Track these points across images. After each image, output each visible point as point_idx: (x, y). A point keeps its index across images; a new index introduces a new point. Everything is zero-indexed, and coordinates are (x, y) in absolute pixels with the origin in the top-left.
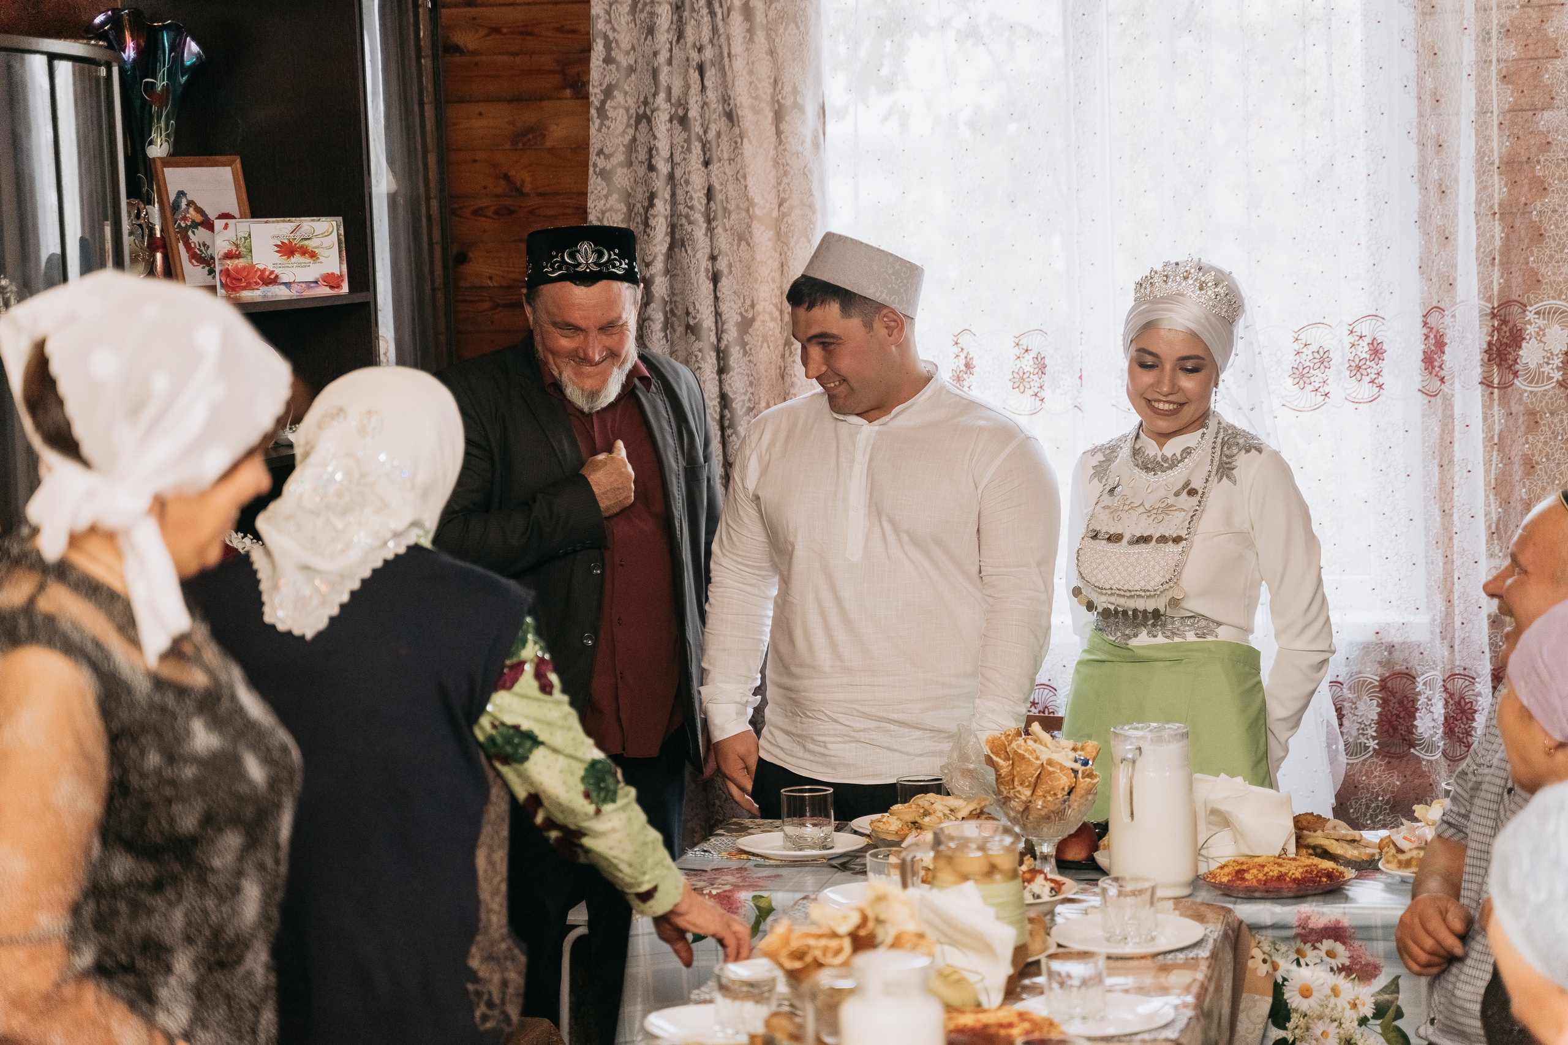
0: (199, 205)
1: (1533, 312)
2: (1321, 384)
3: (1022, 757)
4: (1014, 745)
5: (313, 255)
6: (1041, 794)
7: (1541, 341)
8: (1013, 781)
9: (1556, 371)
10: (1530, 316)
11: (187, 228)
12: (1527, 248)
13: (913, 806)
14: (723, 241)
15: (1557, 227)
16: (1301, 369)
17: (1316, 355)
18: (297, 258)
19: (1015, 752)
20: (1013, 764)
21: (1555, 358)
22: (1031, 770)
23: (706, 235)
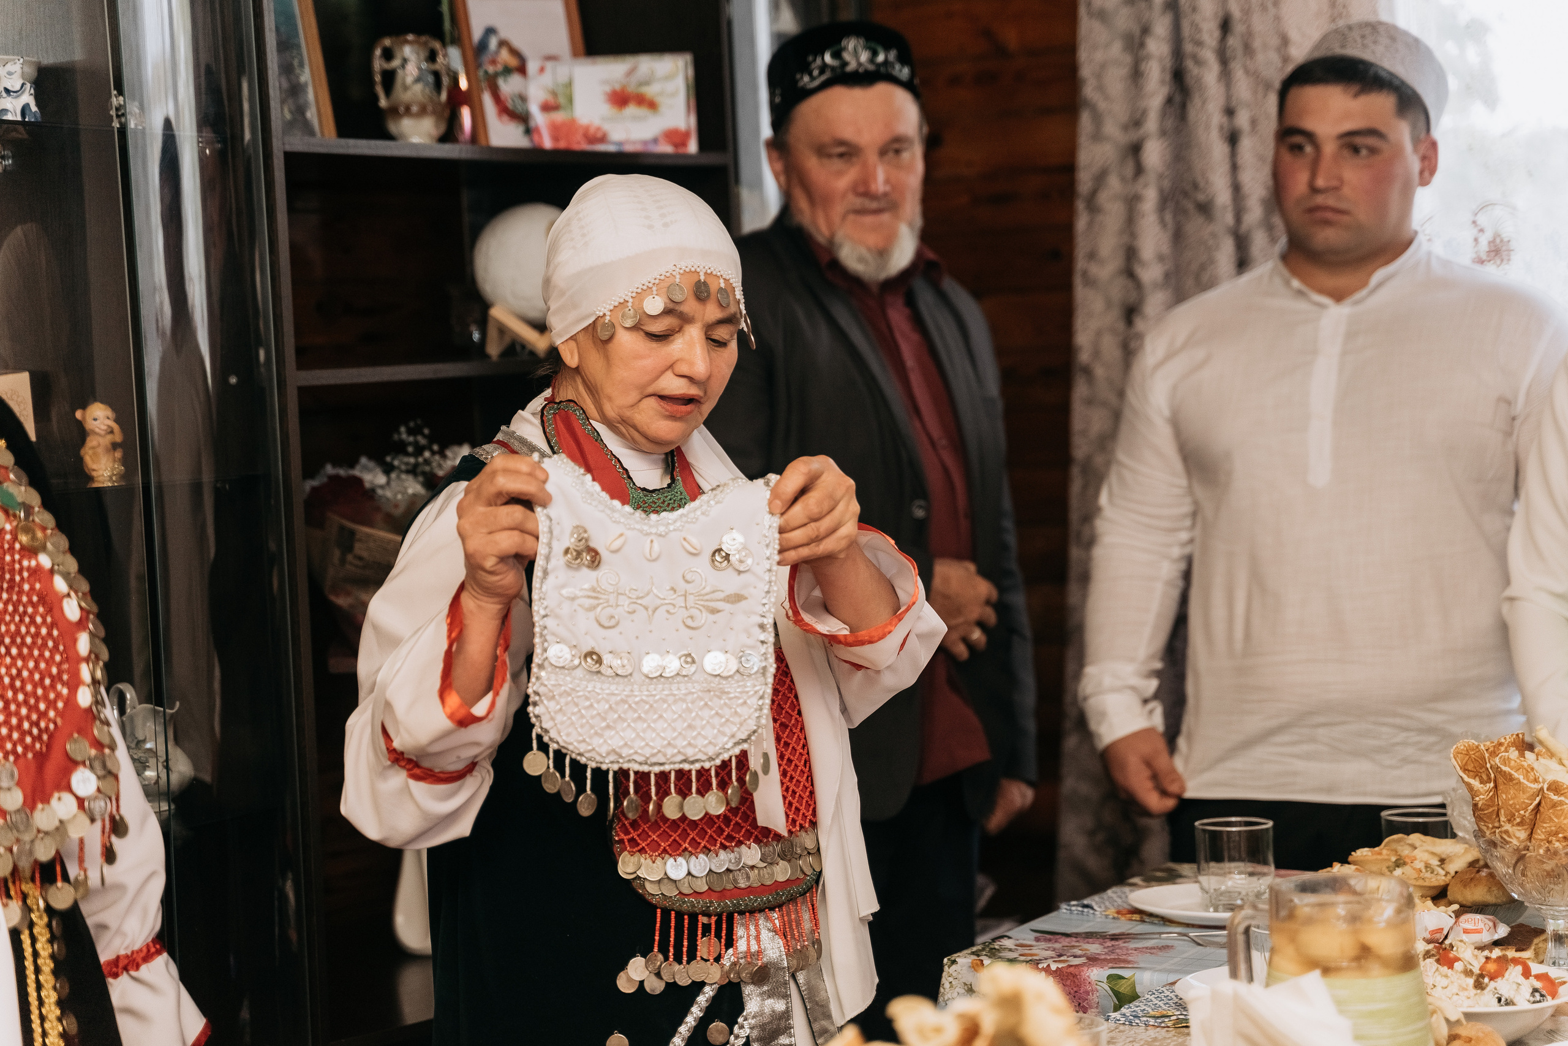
0: (517, 43)
3: (1509, 778)
4: (1497, 760)
5: (652, 105)
6: (1543, 837)
8: (1498, 815)
11: (496, 75)
13: (1385, 852)
14: (1243, 87)
18: (631, 110)
19: (1497, 769)
20: (1496, 787)
22: (1523, 798)
23: (1219, 80)
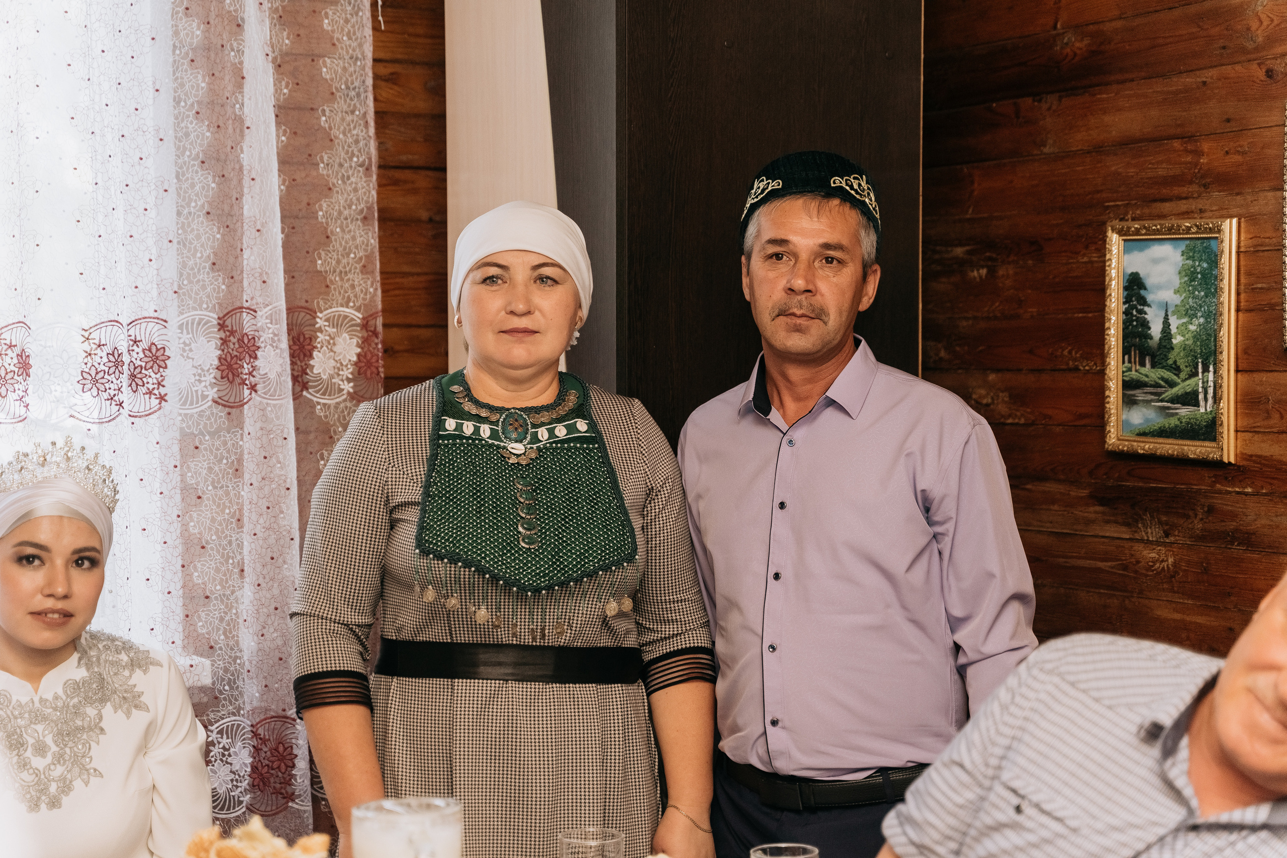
1: (324, 319)
2: (116, 392)
7: (332, 350)
9: (346, 382)
10: (320, 323)
12: (315, 250)
15: (343, 230)
16: (93, 373)
17: (111, 357)
21: (345, 369)
